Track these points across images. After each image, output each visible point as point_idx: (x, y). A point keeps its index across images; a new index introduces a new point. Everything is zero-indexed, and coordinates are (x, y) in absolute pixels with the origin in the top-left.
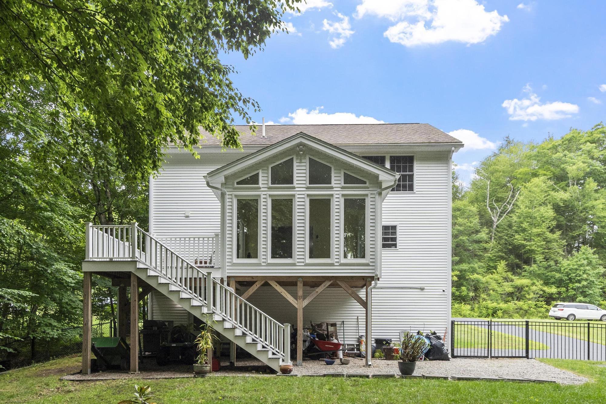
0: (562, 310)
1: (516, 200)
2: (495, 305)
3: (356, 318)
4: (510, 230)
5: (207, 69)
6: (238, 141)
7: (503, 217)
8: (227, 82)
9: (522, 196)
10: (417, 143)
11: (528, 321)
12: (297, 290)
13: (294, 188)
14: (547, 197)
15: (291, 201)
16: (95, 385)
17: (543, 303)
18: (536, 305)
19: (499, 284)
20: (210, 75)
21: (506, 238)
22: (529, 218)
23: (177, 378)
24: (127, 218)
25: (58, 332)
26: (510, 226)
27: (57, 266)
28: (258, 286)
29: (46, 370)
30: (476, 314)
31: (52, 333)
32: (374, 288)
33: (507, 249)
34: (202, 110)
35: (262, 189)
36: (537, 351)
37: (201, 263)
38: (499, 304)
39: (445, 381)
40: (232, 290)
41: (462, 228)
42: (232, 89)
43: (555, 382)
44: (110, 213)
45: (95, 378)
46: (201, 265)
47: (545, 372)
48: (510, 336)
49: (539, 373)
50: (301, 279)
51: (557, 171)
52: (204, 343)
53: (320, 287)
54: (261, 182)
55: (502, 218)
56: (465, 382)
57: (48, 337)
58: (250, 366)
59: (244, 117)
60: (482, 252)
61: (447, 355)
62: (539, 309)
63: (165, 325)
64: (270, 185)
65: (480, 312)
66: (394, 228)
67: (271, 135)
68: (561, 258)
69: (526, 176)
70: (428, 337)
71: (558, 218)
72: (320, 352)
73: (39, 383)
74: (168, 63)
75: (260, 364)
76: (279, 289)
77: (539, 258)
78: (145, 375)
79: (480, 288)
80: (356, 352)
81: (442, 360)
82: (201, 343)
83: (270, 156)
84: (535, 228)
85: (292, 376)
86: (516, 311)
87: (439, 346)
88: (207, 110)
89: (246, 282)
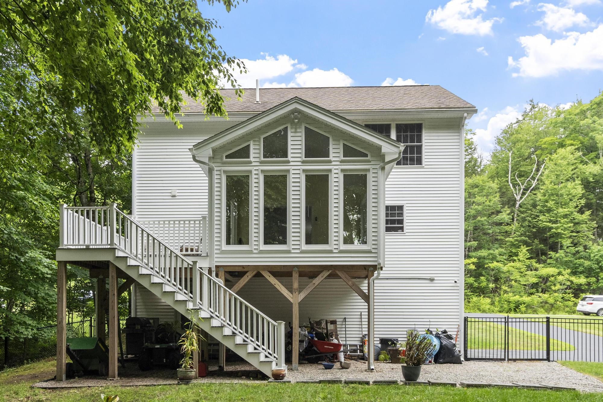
0: (592, 304)
1: (541, 175)
2: (517, 298)
3: (359, 313)
4: (534, 210)
5: (188, 24)
6: (223, 108)
7: (527, 194)
8: (210, 39)
9: (546, 170)
10: (426, 108)
11: (549, 318)
12: (292, 282)
13: (288, 162)
14: (575, 171)
15: (285, 177)
16: (68, 393)
17: (571, 295)
18: (562, 298)
19: (522, 273)
20: (191, 31)
21: (530, 219)
22: (555, 196)
23: (158, 385)
24: (111, 197)
25: (33, 331)
26: (534, 206)
27: (30, 254)
28: (250, 277)
29: (18, 376)
30: (496, 309)
31: (26, 333)
32: (377, 278)
33: (531, 231)
34: (182, 72)
35: (254, 164)
36: (560, 352)
37: (187, 250)
38: (521, 296)
39: (452, 388)
40: (220, 282)
41: (480, 207)
42: (215, 47)
43: (574, 389)
44: (92, 192)
45: (69, 386)
46: (187, 253)
47: (566, 378)
48: (533, 334)
49: (559, 379)
50: (296, 269)
51: (586, 140)
52: (189, 344)
53: (317, 278)
54: (252, 155)
55: (526, 196)
56: (475, 389)
57: (21, 338)
58: (241, 371)
59: (229, 79)
60: (502, 235)
61: (459, 357)
62: (567, 303)
63: (150, 323)
64: (262, 159)
65: (502, 307)
66: (401, 208)
67: (266, 100)
68: (591, 243)
69: (552, 146)
70: (438, 336)
71: (588, 195)
72: (319, 353)
73: (8, 391)
74: (143, 17)
75: (252, 369)
76: (273, 280)
77: (567, 242)
78: (125, 381)
79: (501, 278)
80: (359, 354)
81: (454, 363)
82: (185, 344)
83: (262, 125)
84: (562, 207)
85: (285, 382)
86: (541, 305)
87: (450, 347)
88: (187, 72)
89: (238, 272)
